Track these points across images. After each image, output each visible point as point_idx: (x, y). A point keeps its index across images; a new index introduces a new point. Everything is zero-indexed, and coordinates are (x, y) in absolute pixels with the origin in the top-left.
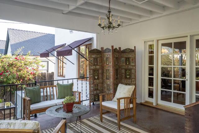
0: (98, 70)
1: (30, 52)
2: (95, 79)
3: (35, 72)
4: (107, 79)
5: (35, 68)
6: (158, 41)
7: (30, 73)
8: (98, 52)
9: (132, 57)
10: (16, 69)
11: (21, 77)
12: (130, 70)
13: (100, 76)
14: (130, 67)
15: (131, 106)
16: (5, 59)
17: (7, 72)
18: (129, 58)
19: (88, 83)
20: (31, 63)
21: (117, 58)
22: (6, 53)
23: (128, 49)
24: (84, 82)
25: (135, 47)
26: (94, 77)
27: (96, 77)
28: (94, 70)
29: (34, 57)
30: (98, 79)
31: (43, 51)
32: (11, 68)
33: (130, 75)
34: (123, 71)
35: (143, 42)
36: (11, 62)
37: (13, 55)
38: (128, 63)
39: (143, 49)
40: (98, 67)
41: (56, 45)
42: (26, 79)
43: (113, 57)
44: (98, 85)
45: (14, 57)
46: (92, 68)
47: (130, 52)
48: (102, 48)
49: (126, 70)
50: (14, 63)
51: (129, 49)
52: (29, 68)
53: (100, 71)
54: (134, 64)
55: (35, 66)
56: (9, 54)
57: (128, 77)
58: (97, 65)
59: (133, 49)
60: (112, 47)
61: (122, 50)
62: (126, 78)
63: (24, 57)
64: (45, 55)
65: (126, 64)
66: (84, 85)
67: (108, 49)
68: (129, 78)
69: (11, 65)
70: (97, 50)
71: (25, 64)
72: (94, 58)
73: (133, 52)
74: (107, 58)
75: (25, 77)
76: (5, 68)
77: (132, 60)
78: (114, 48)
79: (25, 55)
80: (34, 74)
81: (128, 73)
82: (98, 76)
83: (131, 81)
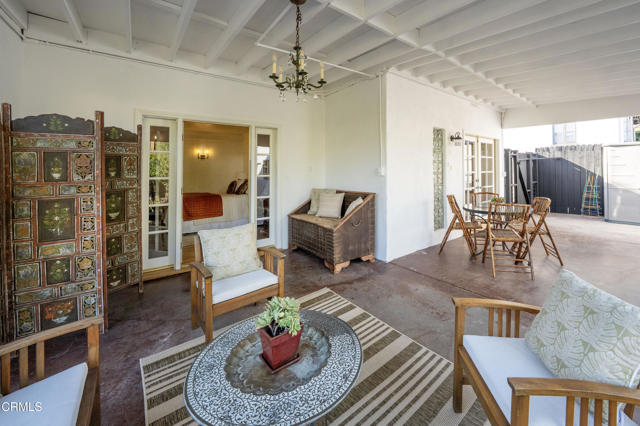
9: (128, 156)
14: (120, 185)
23: (116, 129)
25: (140, 128)
33: (120, 209)
38: (113, 174)
47: (121, 139)
51: (120, 130)
54: (135, 177)
57: (114, 215)
59: (134, 131)
68: (119, 219)
73: (134, 141)
77: (130, 164)
81: (113, 205)
83: (126, 228)
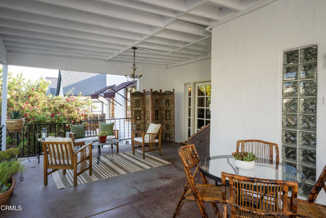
0: (140, 111)
1: (81, 93)
2: (137, 120)
3: (86, 113)
4: (148, 119)
5: (86, 109)
6: (195, 83)
7: (81, 114)
8: (139, 95)
9: (171, 99)
10: (67, 110)
11: (72, 119)
12: (169, 111)
13: (142, 117)
14: (170, 108)
15: (157, 141)
16: (56, 101)
17: (59, 113)
18: (168, 100)
19: (130, 123)
20: (82, 104)
21: (157, 100)
22: (58, 94)
23: (168, 91)
24: (127, 123)
25: (174, 90)
26: (136, 117)
27: (138, 118)
28: (136, 112)
29: (86, 98)
30: (140, 119)
31: (93, 93)
32: (62, 110)
33: (169, 116)
34: (164, 112)
35: (183, 85)
36: (62, 104)
37: (65, 95)
38: (168, 105)
39: (183, 91)
40: (139, 108)
41: (107, 86)
42: (77, 120)
43: (152, 99)
44: (139, 125)
45: (66, 97)
46: (134, 109)
47: (169, 94)
48: (144, 91)
49: (166, 111)
50: (65, 104)
52: (81, 110)
53: (142, 112)
54: (173, 105)
55: (86, 107)
56: (61, 95)
57: (168, 117)
58: (139, 106)
59: (172, 91)
60: (151, 90)
61: (163, 92)
62: (166, 118)
63: (75, 98)
64: (95, 96)
65: (166, 106)
66: (126, 125)
67: (148, 91)
68: (169, 119)
69: (62, 107)
70: (139, 92)
71: (76, 106)
72: (136, 101)
73: (172, 94)
74: (148, 100)
75: (76, 119)
76: (56, 110)
77: (172, 102)
78: (153, 91)
79: (77, 95)
80: (85, 116)
82: (140, 117)
83: (171, 122)
